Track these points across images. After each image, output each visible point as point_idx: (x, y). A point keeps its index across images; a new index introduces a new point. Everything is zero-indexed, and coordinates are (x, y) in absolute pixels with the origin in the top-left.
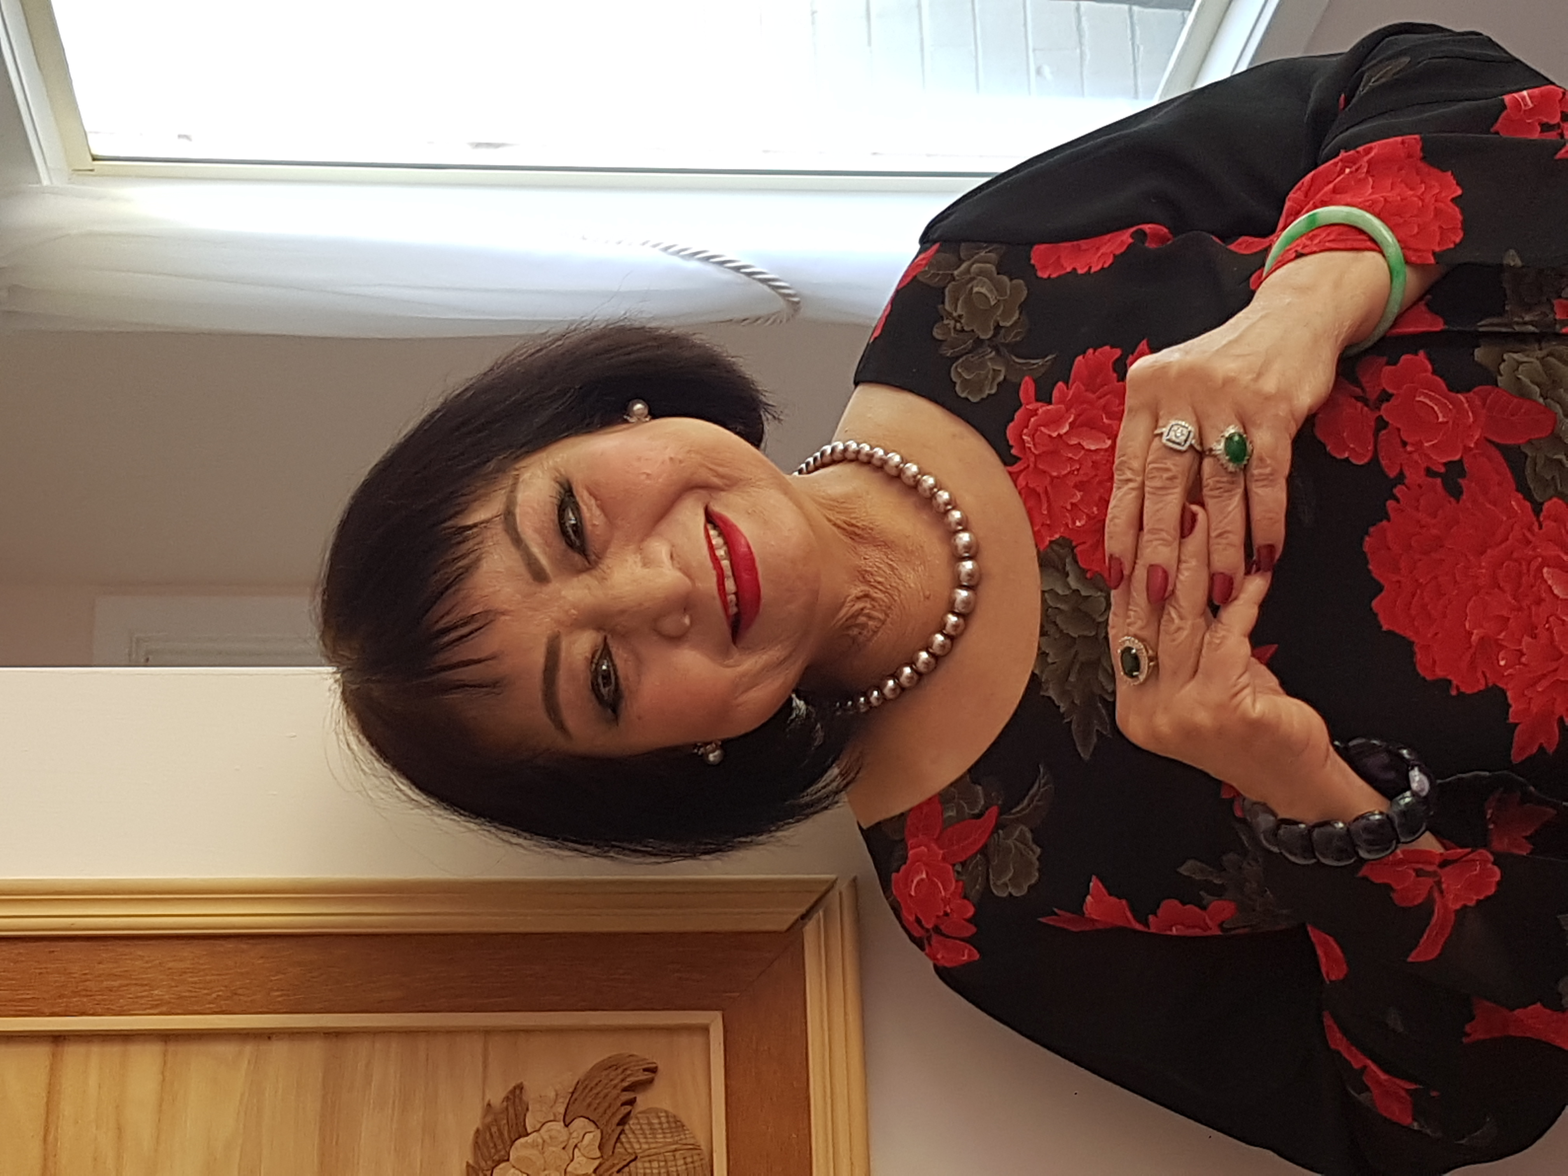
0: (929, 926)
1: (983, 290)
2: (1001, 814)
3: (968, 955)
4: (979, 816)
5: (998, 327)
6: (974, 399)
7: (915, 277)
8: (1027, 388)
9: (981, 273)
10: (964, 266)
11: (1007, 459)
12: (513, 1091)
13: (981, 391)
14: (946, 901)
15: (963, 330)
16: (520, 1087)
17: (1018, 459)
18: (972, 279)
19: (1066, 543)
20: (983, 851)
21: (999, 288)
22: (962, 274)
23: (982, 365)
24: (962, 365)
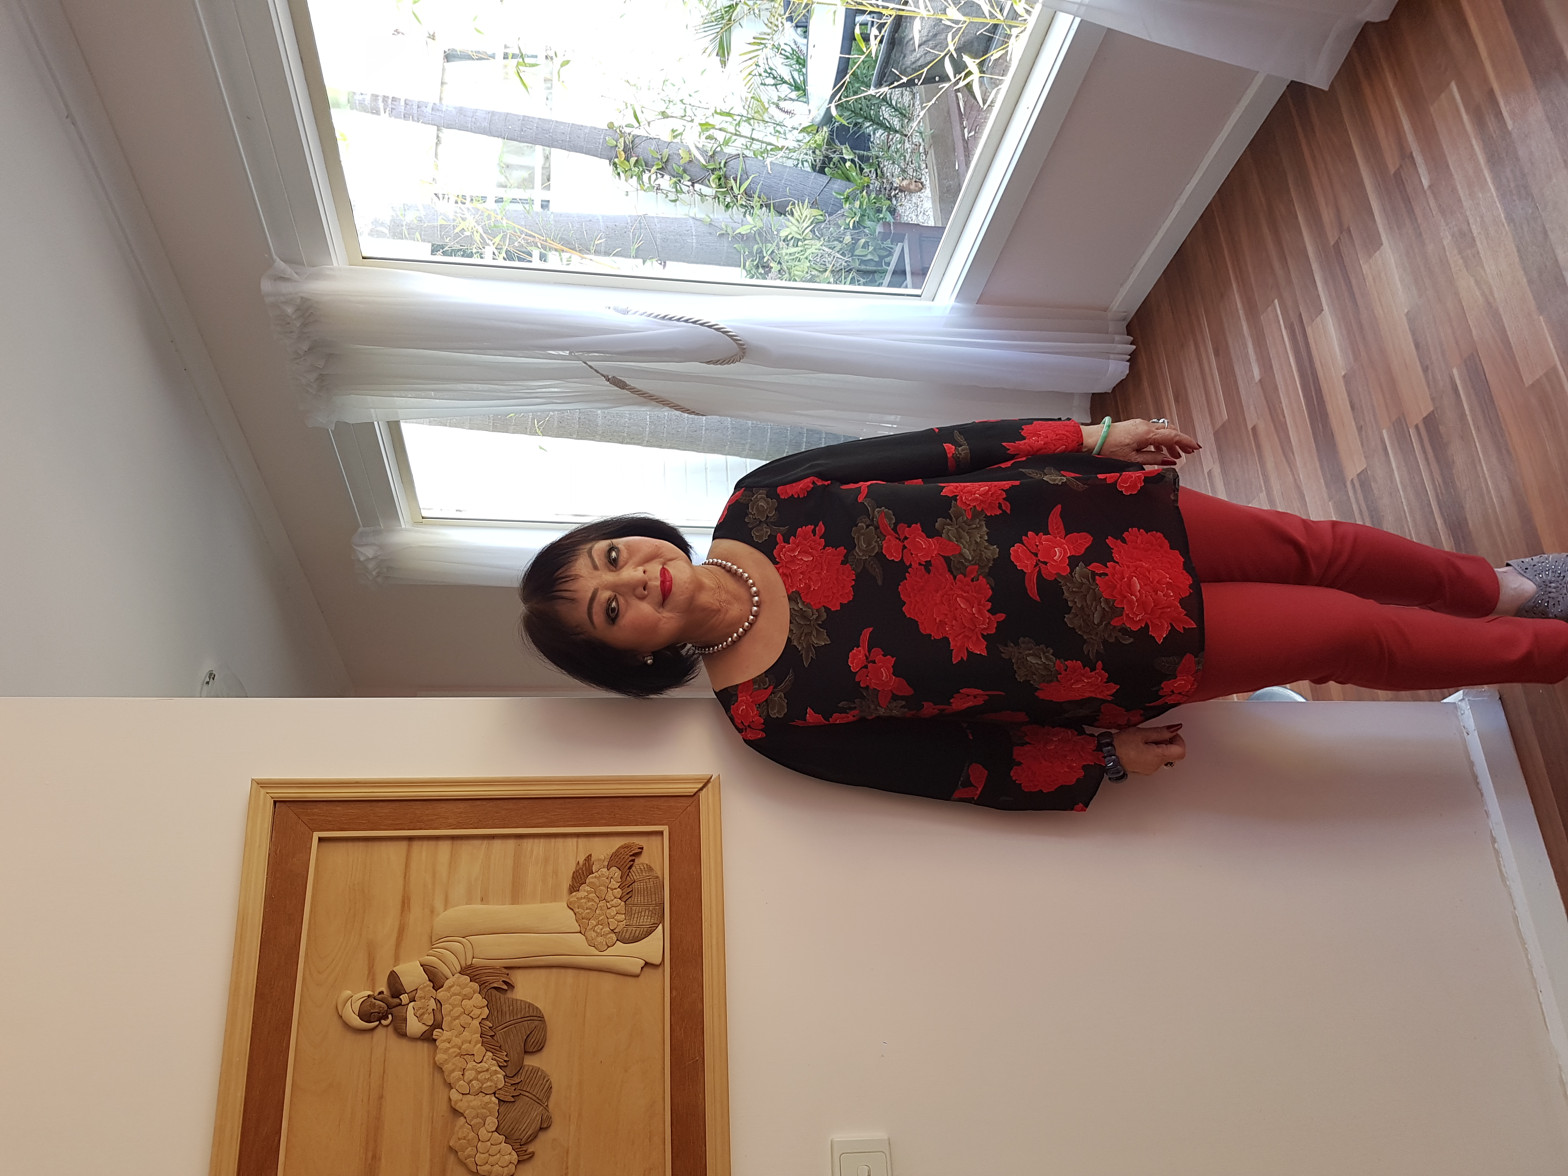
0: (747, 725)
1: (762, 504)
2: (774, 688)
3: (761, 735)
4: (766, 689)
5: (767, 517)
6: (760, 542)
7: (737, 500)
8: (779, 537)
9: (761, 498)
10: (755, 496)
11: (775, 562)
12: (588, 857)
13: (762, 538)
14: (753, 717)
15: (755, 518)
16: (590, 855)
17: (779, 563)
18: (758, 501)
19: (797, 592)
20: (766, 701)
21: (768, 503)
22: (754, 499)
23: (762, 530)
24: (756, 531)
